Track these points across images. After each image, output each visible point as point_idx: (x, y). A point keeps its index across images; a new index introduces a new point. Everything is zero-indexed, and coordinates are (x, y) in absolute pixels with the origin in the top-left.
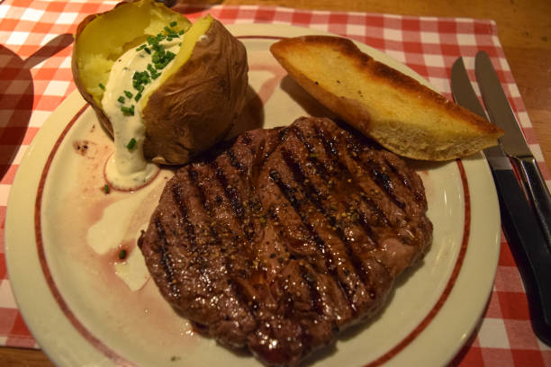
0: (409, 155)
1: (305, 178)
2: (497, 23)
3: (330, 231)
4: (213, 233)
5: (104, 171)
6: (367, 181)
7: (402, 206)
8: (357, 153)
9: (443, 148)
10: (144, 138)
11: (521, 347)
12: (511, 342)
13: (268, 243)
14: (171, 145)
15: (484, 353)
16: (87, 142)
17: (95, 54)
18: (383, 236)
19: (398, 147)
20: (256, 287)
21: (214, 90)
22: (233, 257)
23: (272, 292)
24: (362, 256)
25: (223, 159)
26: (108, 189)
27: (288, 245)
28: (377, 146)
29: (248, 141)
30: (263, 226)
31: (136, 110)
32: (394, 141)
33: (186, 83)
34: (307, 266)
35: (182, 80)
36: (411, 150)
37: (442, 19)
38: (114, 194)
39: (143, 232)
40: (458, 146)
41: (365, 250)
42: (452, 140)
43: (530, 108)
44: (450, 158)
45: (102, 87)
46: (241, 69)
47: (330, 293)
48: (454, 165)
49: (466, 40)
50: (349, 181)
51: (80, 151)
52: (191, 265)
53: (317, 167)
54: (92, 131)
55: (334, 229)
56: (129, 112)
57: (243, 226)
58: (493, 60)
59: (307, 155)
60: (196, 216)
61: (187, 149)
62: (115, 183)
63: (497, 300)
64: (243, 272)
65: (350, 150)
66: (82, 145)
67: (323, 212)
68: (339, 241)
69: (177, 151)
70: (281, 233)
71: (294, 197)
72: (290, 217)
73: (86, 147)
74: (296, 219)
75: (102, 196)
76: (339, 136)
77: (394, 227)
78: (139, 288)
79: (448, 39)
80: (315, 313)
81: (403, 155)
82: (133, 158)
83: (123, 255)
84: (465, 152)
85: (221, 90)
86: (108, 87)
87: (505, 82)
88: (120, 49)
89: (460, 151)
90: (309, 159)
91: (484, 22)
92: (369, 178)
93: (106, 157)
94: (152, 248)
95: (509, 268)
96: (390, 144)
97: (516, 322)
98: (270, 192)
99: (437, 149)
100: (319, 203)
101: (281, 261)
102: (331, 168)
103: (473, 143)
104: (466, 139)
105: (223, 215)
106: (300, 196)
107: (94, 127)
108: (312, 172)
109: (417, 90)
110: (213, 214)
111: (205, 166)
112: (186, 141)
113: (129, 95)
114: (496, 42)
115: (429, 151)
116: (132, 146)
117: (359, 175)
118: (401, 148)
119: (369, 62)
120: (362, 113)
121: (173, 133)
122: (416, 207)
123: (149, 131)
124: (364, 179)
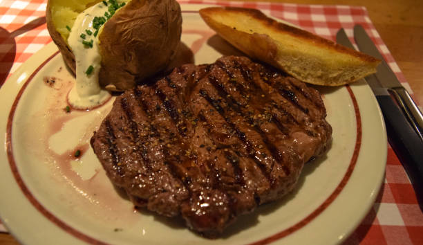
0: (309, 81)
1: (227, 94)
2: (367, 8)
3: (250, 128)
4: (153, 128)
5: (67, 97)
6: (277, 96)
7: (307, 112)
8: (268, 77)
9: (335, 75)
10: (99, 67)
11: (414, 224)
12: (405, 221)
13: (198, 137)
14: (122, 73)
15: (383, 229)
16: (54, 78)
17: (64, 7)
18: (292, 131)
19: (299, 74)
20: (188, 169)
21: (156, 25)
22: (169, 145)
23: (202, 171)
24: (276, 144)
25: (162, 82)
26: (69, 109)
27: (215, 139)
28: (284, 74)
29: (182, 71)
30: (194, 126)
31: (94, 44)
32: (296, 68)
33: (134, 15)
34: (231, 152)
35: (131, 12)
36: (310, 77)
37: (326, 7)
38: (73, 113)
39: (95, 132)
40: (346, 73)
41: (278, 140)
42: (341, 68)
43: (398, 61)
44: (341, 84)
45: (69, 29)
46: (176, 16)
47: (251, 170)
48: (344, 90)
49: (345, 19)
50: (263, 96)
51: (48, 84)
52: (134, 151)
53: (237, 87)
54: (59, 71)
55: (252, 126)
56: (89, 45)
57: (177, 125)
58: (367, 31)
59: (228, 79)
60: (139, 118)
61: (133, 74)
62: (75, 105)
63: (389, 189)
64: (178, 157)
65: (262, 77)
66: (50, 80)
67: (242, 115)
68: (256, 133)
69: (125, 77)
70: (209, 130)
71: (218, 106)
72: (216, 119)
73: (54, 82)
74: (221, 119)
75: (64, 114)
76: (254, 67)
77: (301, 125)
78: (90, 177)
79: (332, 19)
80: (238, 185)
81: (304, 81)
82: (91, 82)
83: (78, 154)
84: (353, 78)
85: (161, 26)
86: (73, 29)
87: (377, 44)
88: (84, 6)
89: (348, 78)
90: (230, 82)
91: (357, 8)
92: (278, 94)
93: (69, 89)
94: (102, 142)
95: (396, 166)
96: (293, 71)
97: (407, 205)
98: (199, 103)
99: (330, 76)
100: (239, 110)
101: (209, 150)
102: (248, 87)
103: (357, 70)
104: (352, 68)
105: (162, 119)
106: (224, 105)
107: (61, 68)
108: (233, 90)
109: (312, 38)
110: (153, 118)
111: (148, 88)
112: (132, 67)
113: (89, 33)
114: (367, 20)
115: (324, 78)
116: (90, 71)
117: (270, 92)
118: (302, 75)
119: (274, 24)
120: (271, 45)
121: (123, 61)
122: (316, 112)
123: (104, 61)
124: (274, 94)
